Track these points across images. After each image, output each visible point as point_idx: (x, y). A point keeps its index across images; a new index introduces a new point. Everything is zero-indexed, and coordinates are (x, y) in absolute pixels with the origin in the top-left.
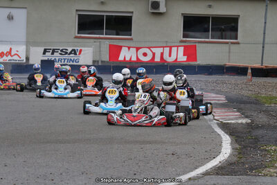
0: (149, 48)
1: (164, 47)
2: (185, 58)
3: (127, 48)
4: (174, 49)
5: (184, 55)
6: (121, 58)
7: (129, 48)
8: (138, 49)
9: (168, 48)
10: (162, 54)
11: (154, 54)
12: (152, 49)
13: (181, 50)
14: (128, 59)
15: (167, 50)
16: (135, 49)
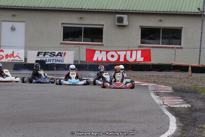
0: (116, 51)
1: (126, 51)
2: (142, 59)
3: (99, 52)
4: (134, 53)
5: (141, 57)
6: (95, 59)
7: (101, 51)
8: (107, 52)
10: (125, 56)
11: (119, 56)
12: (118, 52)
13: (139, 53)
14: (100, 59)
15: (129, 53)
16: (105, 52)
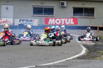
0: (60, 19)
1: (65, 18)
3: (51, 19)
4: (69, 19)
5: (73, 22)
6: (49, 23)
8: (55, 19)
9: (67, 19)
10: (65, 21)
11: (62, 21)
12: (61, 19)
13: (72, 19)
15: (66, 20)
16: (54, 19)
